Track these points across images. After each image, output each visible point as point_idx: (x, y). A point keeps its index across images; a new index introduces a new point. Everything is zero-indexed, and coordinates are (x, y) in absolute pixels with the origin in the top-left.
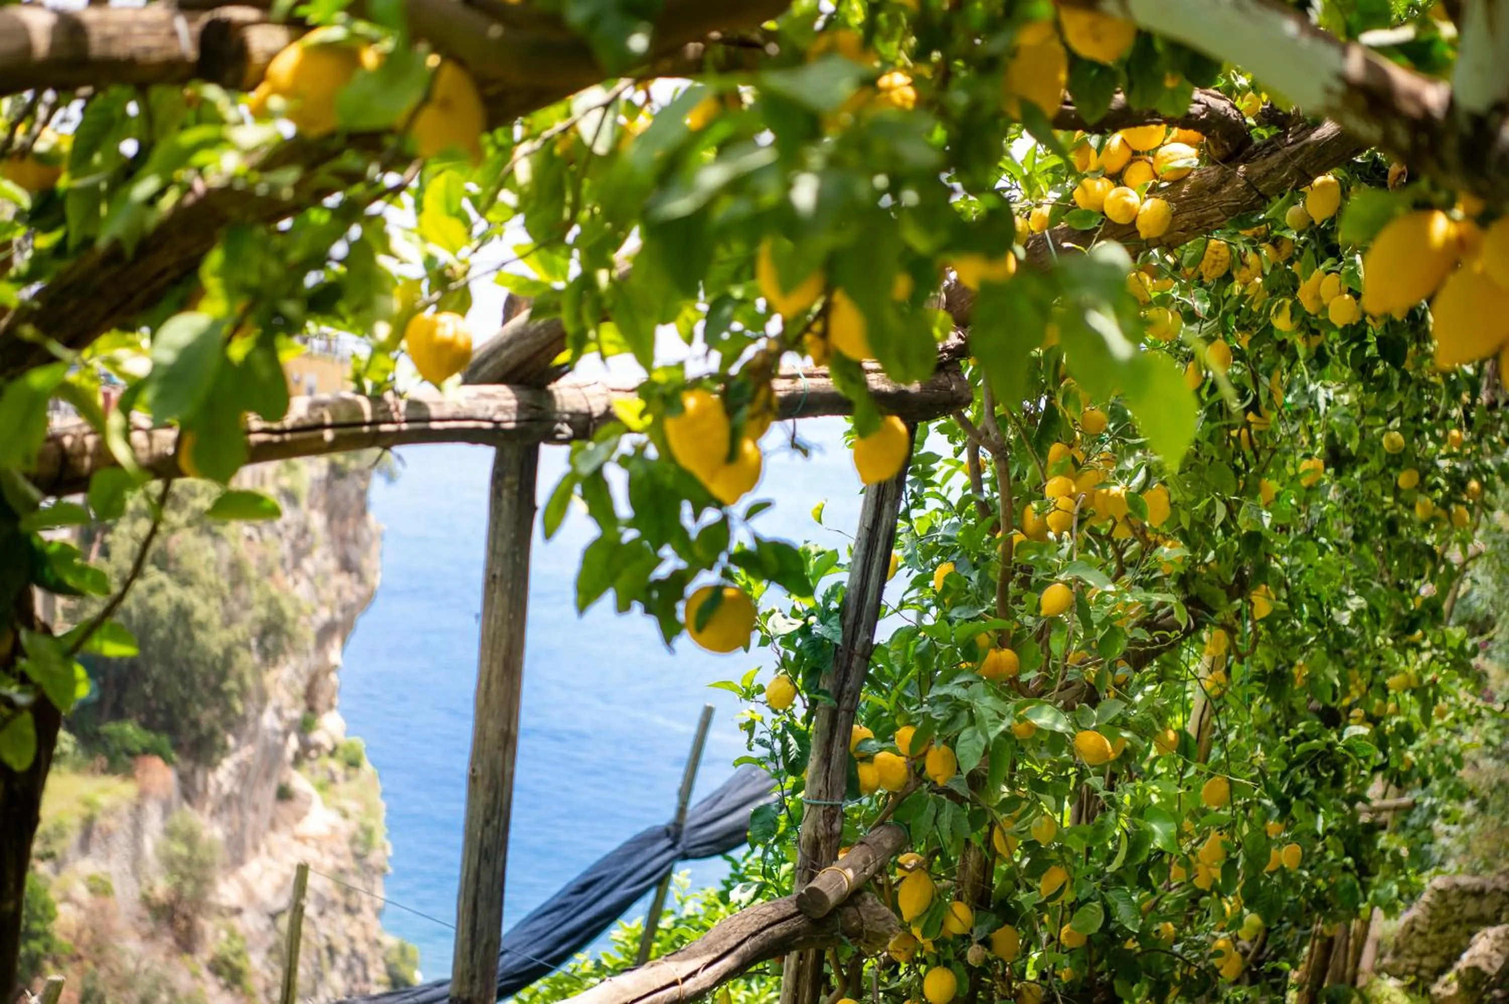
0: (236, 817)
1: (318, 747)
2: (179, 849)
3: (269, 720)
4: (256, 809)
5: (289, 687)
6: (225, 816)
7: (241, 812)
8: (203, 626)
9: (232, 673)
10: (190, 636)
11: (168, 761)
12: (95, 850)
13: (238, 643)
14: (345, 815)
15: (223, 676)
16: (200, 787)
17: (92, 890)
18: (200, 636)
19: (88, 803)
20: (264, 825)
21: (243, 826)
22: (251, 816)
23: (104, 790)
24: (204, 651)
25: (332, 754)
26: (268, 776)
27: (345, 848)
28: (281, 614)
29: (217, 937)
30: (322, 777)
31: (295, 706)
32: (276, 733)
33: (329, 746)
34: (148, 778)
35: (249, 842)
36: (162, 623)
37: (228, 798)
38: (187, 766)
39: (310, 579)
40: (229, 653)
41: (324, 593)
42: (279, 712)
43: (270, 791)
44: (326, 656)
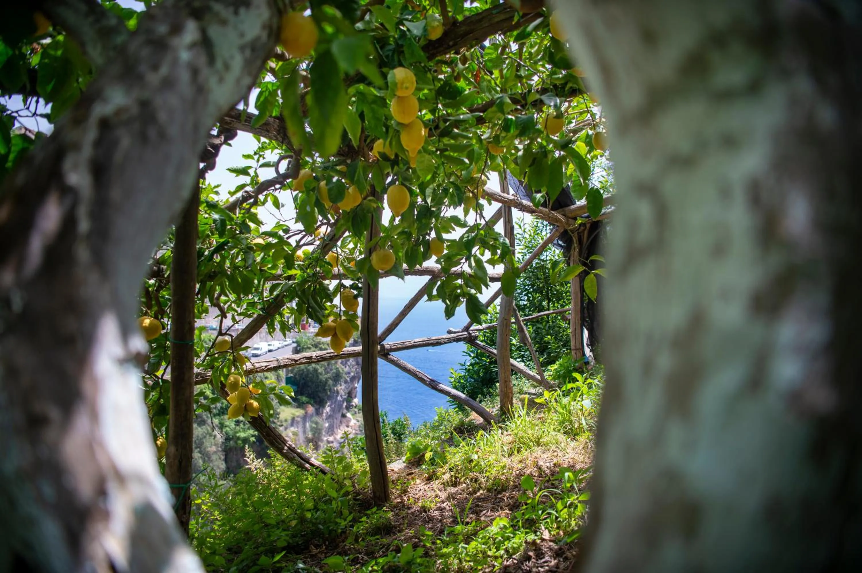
0: (332, 420)
1: (352, 405)
2: (314, 425)
3: (339, 398)
4: (336, 419)
5: (344, 390)
6: (329, 420)
7: (333, 419)
8: (321, 374)
9: (327, 385)
10: (318, 376)
11: (312, 405)
12: (295, 425)
13: (329, 378)
14: (358, 421)
15: (325, 386)
16: (321, 412)
17: (293, 435)
18: (321, 377)
19: (293, 414)
20: (339, 422)
21: (333, 422)
22: (335, 421)
23: (297, 412)
24: (321, 380)
25: (355, 407)
26: (339, 411)
27: (358, 429)
28: (339, 371)
29: (323, 447)
30: (354, 412)
31: (345, 395)
32: (341, 401)
33: (355, 405)
34: (307, 409)
35: (335, 426)
36: (311, 373)
37: (330, 416)
38: (317, 407)
39: (349, 366)
40: (327, 380)
41: (352, 369)
42: (341, 396)
43: (340, 415)
44: (354, 385)
